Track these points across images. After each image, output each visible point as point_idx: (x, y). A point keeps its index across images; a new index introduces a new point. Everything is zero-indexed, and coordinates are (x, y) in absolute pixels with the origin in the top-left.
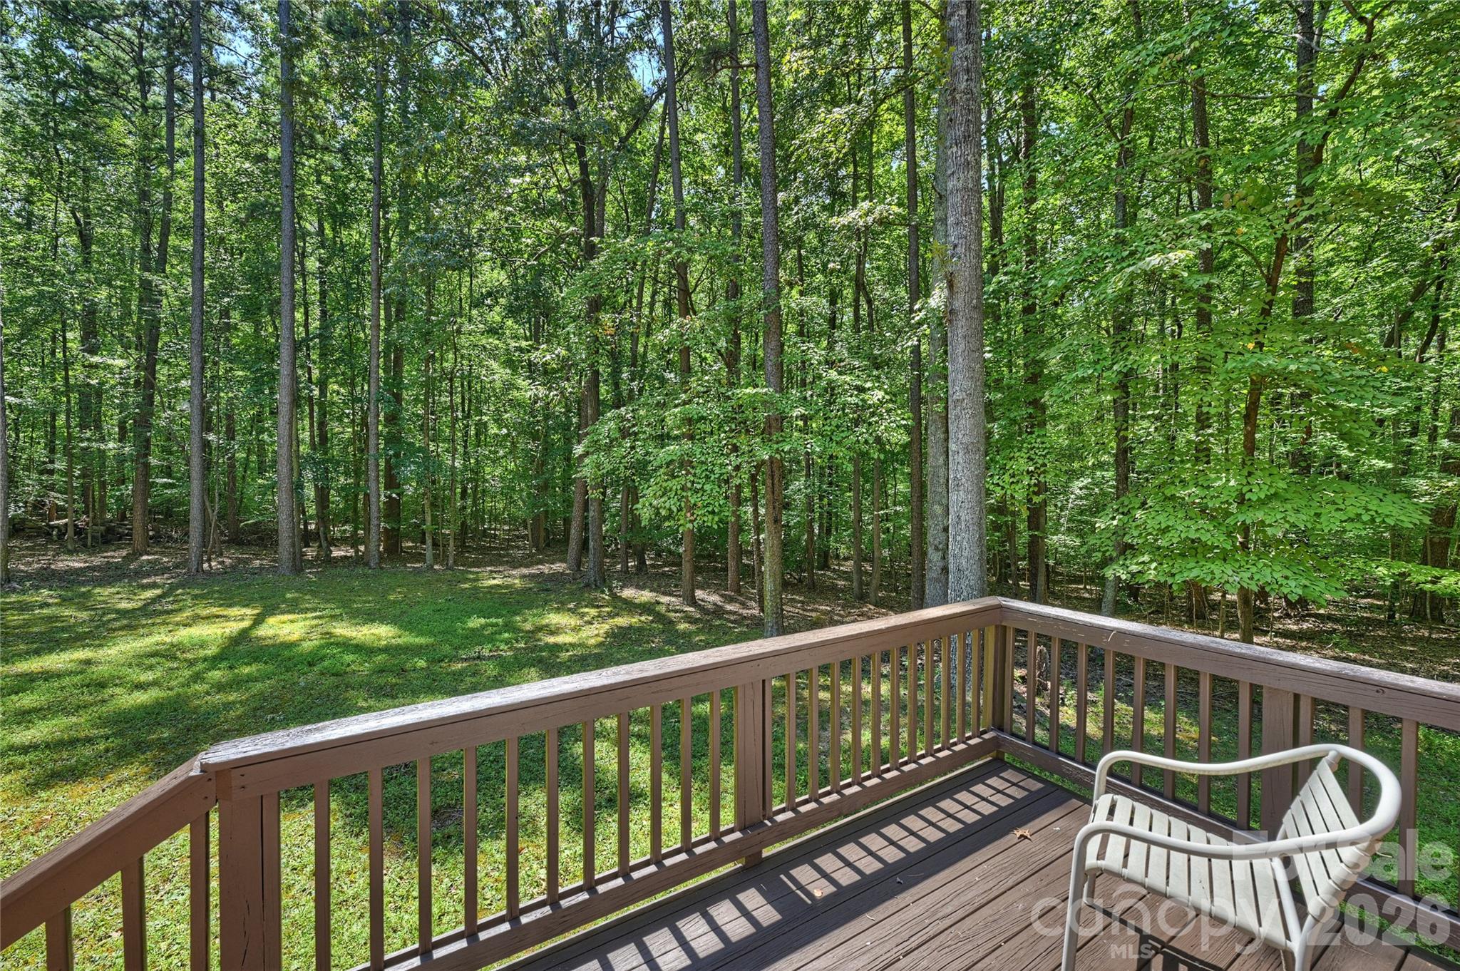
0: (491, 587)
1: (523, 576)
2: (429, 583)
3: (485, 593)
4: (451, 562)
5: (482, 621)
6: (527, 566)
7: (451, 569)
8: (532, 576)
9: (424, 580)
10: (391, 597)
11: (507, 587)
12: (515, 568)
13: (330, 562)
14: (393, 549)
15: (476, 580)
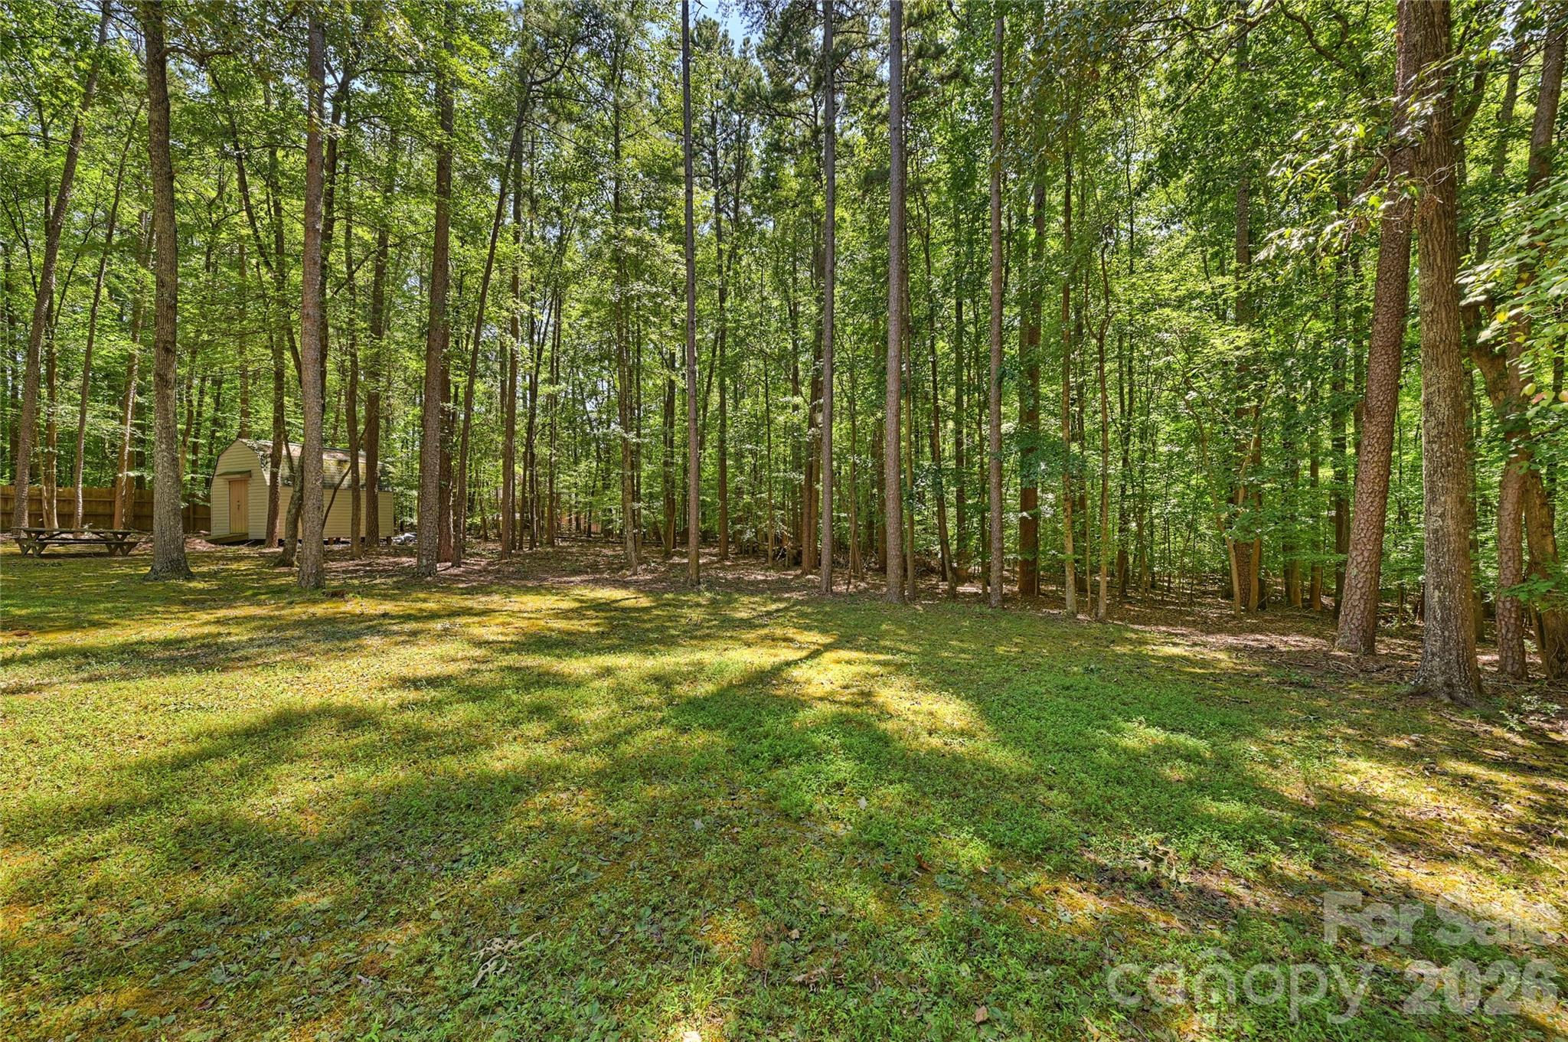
0: (1171, 659)
1: (1230, 649)
2: (1065, 637)
3: (1159, 670)
4: (1102, 611)
5: (1158, 735)
6: (1232, 632)
7: (1102, 621)
8: (1253, 652)
9: (1055, 631)
10: (1000, 650)
11: (1204, 663)
12: (1208, 633)
13: (953, 595)
14: (1030, 587)
15: (1143, 642)
